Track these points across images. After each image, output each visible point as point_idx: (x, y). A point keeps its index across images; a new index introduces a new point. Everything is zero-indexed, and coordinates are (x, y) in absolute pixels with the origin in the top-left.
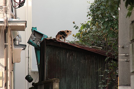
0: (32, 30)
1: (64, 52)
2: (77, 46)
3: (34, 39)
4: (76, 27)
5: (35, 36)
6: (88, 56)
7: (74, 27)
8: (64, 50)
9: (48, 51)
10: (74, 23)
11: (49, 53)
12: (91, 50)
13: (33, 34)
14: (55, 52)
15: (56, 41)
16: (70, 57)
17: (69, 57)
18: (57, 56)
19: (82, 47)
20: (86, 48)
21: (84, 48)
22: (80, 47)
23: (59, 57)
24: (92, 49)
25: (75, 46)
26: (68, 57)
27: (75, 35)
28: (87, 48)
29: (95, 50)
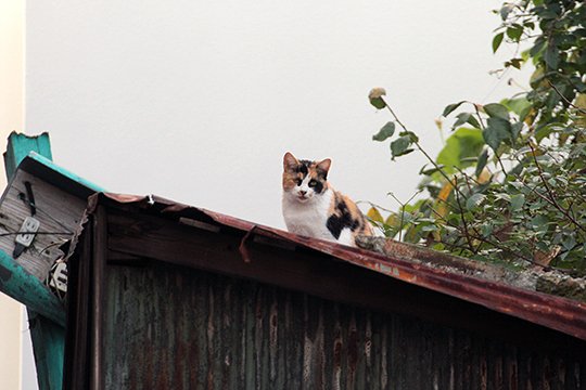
0: (8, 156)
1: (274, 329)
2: (396, 273)
3: (25, 241)
4: (395, 137)
5: (33, 212)
6: (499, 373)
7: (380, 137)
8: (274, 313)
9: (121, 318)
10: (378, 101)
11: (135, 333)
12: (529, 311)
13: (22, 196)
14: (193, 330)
15: (197, 224)
16: (330, 371)
17: (324, 371)
18: (209, 364)
19: (442, 284)
20: (485, 285)
21: (460, 289)
22: (431, 281)
23: (225, 371)
24: (539, 301)
25: (376, 268)
26: (317, 372)
27: (385, 216)
28: (494, 287)
29: (569, 309)
